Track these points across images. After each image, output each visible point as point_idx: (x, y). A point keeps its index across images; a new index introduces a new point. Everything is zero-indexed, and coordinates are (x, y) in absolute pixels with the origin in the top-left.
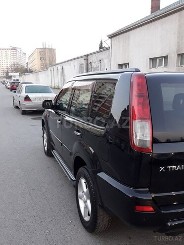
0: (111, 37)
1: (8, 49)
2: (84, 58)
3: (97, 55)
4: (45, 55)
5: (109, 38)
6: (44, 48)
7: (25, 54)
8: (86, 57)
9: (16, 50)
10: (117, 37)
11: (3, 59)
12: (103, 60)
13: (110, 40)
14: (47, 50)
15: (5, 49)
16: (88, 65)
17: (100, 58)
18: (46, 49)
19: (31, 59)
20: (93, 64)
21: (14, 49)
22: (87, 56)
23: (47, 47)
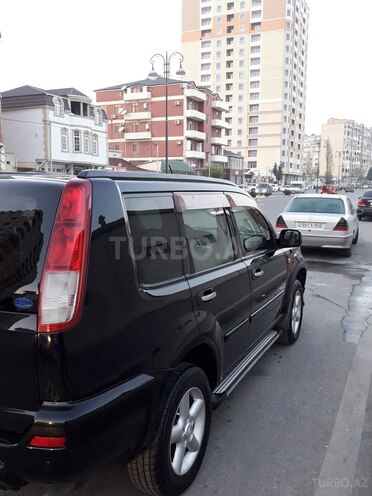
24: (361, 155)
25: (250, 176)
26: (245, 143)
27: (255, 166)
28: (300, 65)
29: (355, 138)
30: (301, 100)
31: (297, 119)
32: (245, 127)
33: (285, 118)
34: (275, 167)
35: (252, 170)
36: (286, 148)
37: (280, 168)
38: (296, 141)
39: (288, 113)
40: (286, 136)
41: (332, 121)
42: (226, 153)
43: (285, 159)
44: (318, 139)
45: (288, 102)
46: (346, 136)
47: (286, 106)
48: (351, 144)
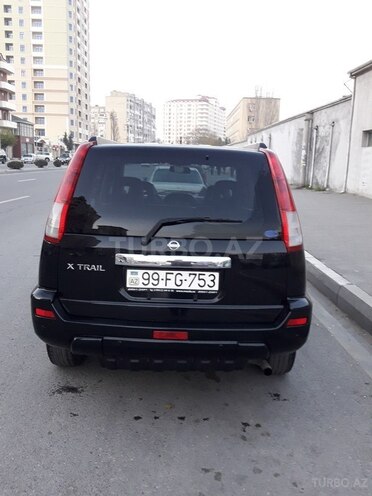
0: (356, 74)
1: (192, 101)
2: (304, 118)
3: (329, 110)
4: (257, 111)
5: (352, 76)
6: (256, 98)
7: (224, 109)
8: (309, 116)
9: (207, 101)
10: (367, 74)
11: (183, 119)
12: (337, 121)
13: (353, 80)
14: (262, 102)
15: (188, 101)
16: (312, 131)
17: (333, 117)
18: (260, 98)
19: (232, 120)
20: (321, 129)
21: (205, 99)
22: (312, 113)
23: (264, 96)
24: (143, 129)
25: (41, 144)
26: (31, 109)
27: (43, 134)
28: (83, 33)
29: (137, 113)
30: (86, 69)
31: (83, 88)
32: (29, 91)
33: (72, 86)
34: (66, 136)
35: (42, 138)
36: (74, 117)
37: (71, 137)
38: (84, 111)
39: (74, 82)
40: (74, 105)
41: (115, 93)
42: (15, 119)
43: (74, 129)
44: (102, 110)
45: (74, 70)
46: (128, 110)
47: (71, 74)
48: (134, 118)
